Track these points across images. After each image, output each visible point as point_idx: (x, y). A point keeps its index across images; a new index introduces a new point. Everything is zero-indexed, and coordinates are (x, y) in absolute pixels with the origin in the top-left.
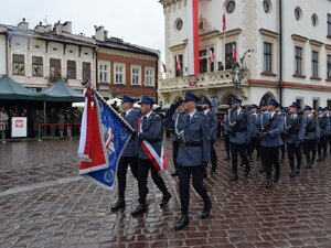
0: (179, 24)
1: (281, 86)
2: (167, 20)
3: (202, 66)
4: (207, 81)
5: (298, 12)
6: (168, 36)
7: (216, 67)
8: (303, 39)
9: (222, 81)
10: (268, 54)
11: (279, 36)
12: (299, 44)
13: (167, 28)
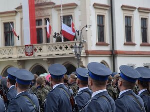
1: (114, 54)
3: (38, 36)
4: (45, 52)
8: (132, 9)
9: (61, 52)
10: (101, 27)
11: (111, 8)
12: (129, 14)
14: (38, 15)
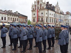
0: (34, 14)
1: (48, 24)
2: (32, 13)
3: (38, 21)
4: (39, 23)
5: (50, 14)
6: (32, 16)
7: (40, 21)
10: (47, 20)
11: (48, 17)
13: (32, 14)
14: (38, 18)
